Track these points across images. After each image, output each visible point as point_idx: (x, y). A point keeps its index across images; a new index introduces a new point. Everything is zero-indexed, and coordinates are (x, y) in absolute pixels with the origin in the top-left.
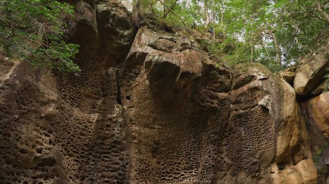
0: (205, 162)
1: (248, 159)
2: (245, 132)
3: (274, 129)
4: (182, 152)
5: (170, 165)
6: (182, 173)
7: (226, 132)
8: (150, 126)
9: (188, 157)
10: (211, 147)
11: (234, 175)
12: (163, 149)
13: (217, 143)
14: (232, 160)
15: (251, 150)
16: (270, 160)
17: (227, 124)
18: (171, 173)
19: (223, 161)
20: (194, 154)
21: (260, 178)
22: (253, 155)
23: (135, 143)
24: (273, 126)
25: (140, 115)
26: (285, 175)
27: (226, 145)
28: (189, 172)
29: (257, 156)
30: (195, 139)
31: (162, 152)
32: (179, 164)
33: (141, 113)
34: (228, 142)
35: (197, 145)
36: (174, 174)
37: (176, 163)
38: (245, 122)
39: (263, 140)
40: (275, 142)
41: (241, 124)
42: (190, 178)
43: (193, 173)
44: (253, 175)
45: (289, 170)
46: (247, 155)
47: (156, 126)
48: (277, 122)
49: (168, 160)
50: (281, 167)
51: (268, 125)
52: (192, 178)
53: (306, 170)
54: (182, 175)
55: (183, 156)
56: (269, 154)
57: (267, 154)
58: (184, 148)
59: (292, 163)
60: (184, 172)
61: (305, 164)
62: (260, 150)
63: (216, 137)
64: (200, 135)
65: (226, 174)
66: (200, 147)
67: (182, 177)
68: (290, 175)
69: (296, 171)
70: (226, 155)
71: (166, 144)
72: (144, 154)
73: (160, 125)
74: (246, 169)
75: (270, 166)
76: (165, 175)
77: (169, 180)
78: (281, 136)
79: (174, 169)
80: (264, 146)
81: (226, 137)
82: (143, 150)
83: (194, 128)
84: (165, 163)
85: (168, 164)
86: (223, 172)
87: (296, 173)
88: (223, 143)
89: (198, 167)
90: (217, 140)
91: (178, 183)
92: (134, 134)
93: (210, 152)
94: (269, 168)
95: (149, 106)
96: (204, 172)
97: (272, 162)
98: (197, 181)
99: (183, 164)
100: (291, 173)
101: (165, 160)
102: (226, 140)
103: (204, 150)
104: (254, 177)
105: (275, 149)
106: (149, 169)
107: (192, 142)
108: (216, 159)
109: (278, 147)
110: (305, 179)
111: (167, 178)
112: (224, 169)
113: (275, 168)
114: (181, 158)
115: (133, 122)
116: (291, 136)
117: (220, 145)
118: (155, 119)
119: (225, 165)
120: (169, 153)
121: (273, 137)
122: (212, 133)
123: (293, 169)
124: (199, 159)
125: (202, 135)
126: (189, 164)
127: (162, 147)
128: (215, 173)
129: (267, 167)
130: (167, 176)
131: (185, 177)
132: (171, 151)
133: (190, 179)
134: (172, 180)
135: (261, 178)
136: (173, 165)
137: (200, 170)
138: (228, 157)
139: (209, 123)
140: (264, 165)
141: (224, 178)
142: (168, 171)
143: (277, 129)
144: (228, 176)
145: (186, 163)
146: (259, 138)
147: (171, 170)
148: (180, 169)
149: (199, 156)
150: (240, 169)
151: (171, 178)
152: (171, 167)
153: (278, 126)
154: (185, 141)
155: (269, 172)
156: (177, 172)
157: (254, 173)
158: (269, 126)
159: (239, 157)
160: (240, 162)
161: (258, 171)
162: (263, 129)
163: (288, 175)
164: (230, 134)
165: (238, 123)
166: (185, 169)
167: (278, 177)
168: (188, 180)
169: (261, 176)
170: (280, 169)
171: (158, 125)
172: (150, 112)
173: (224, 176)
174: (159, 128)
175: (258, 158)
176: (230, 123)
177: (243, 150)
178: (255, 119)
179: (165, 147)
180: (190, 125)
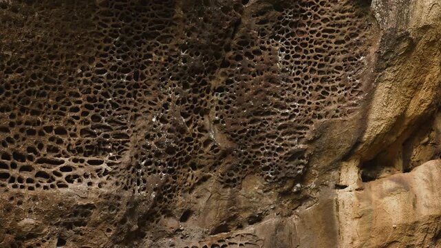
0: (147, 137)
1: (280, 140)
2: (287, 57)
3: (373, 60)
4: (77, 95)
5: (31, 132)
6: (67, 162)
7: (228, 49)
9: (92, 113)
10: (171, 91)
11: (228, 182)
12: (11, 77)
13: (195, 79)
14: (233, 137)
15: (293, 116)
16: (343, 151)
17: (237, 24)
18: (31, 158)
19: (202, 140)
20: (114, 106)
21: (301, 199)
22: (295, 130)
24: (372, 50)
26: (374, 197)
27: (220, 89)
28: (91, 162)
29: (308, 135)
30: (124, 58)
31: (8, 87)
32: (61, 131)
34: (228, 82)
35: (128, 78)
36: (39, 162)
37: (49, 129)
38: (293, 25)
39: (334, 89)
40: (369, 99)
41: (279, 31)
42: (90, 179)
43: (104, 166)
44: (286, 188)
45: (386, 182)
46: (280, 128)
48: (386, 39)
49: (25, 117)
50: (369, 173)
51: (358, 43)
52: (97, 181)
53: (432, 189)
54: (68, 169)
55: (76, 110)
56: (342, 134)
57: (336, 133)
58: (85, 82)
59: (400, 164)
60: (75, 161)
61: (435, 173)
62: (320, 117)
63: (195, 60)
64: (144, 47)
65: (205, 179)
66: (137, 86)
67: (65, 174)
68: (386, 199)
69: (405, 187)
70: (216, 122)
71: (24, 61)
74: (267, 168)
75: (338, 168)
76: (8, 162)
77: (20, 180)
78: (388, 84)
79: (41, 147)
80: (334, 106)
81: (225, 64)
83: (128, 20)
84: (12, 125)
85: (22, 130)
86: (197, 172)
87: (404, 195)
88: (214, 83)
89: (120, 150)
90: (194, 71)
91: (51, 191)
93: (166, 106)
94: (334, 173)
96: (139, 167)
97: (346, 158)
98: (114, 190)
99: (73, 135)
100: (391, 192)
101: (12, 116)
102: (224, 74)
103: (148, 98)
104: (284, 194)
105: (364, 120)
107: (114, 68)
108: (183, 131)
109: (373, 116)
110: (424, 212)
111: (14, 172)
112: (204, 161)
113: (350, 175)
114: (69, 115)
116: (416, 87)
117: (201, 87)
119: (207, 150)
120: (29, 93)
121: (365, 84)
122: (183, 48)
123: (399, 181)
124: (130, 123)
125: (149, 49)
126: (94, 135)
127: (9, 72)
128: (171, 171)
129: (327, 170)
130: (14, 166)
131: (76, 176)
132: (37, 88)
133: (90, 184)
134: (29, 181)
135: (307, 198)
136: (41, 134)
137: (126, 158)
138: (221, 129)
139: (179, 13)
140: (322, 163)
141: (199, 188)
142: (22, 150)
143: (383, 62)
144: (210, 185)
145: (83, 132)
146: (323, 80)
147: (30, 149)
148: (62, 148)
149: (131, 114)
150: (252, 166)
151: (26, 175)
152: (31, 141)
153: (389, 52)
154: (91, 60)
155: (332, 184)
156: (50, 156)
157: (290, 183)
158: (361, 48)
159: (253, 133)
160: (255, 146)
161: (302, 179)
162: (341, 56)
163: (382, 196)
164: (239, 58)
165: (269, 25)
166: (80, 150)
167: (354, 199)
168: (83, 186)
169: (308, 192)
170: (365, 178)
173: (199, 183)
175: (309, 142)
176: (245, 21)
177: (268, 113)
178: (325, 20)
179: (20, 71)
180: (114, 11)
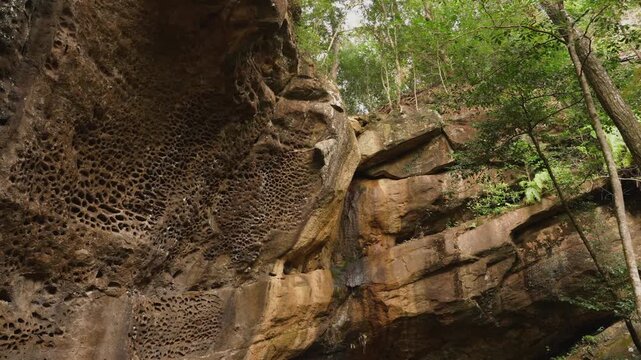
0: (177, 210)
1: (249, 236)
2: (267, 185)
3: (312, 201)
4: (140, 166)
5: (102, 182)
6: (122, 213)
7: (236, 168)
8: (102, 59)
9: (147, 182)
10: (200, 184)
11: (209, 256)
12: (104, 135)
13: (213, 180)
14: (222, 226)
15: (260, 222)
16: (281, 252)
17: (247, 154)
18: (96, 202)
19: (203, 223)
20: (162, 182)
21: (247, 277)
22: (260, 232)
23: (49, 79)
24: (314, 195)
25: (95, 17)
26: (290, 285)
27: (223, 193)
28: (138, 218)
29: (265, 237)
30: (179, 150)
31: (99, 141)
32: (122, 188)
33: (99, 14)
34: (230, 189)
35: (177, 166)
36: (102, 207)
37: (114, 184)
38: (275, 166)
39: (286, 212)
40: (303, 224)
41: (269, 166)
42: (135, 230)
43: (146, 223)
44: (242, 268)
45: (296, 277)
46: (252, 228)
47: (115, 72)
48: (324, 191)
49: (102, 169)
50: (289, 267)
51: (306, 189)
52: (140, 233)
53: (320, 288)
54: (120, 218)
55: (136, 176)
56: (283, 241)
57: (281, 239)
58: (149, 158)
59: (301, 268)
60: (127, 213)
61: (322, 277)
62: (275, 228)
63: (220, 169)
64: (193, 148)
65: (195, 250)
66: (180, 173)
67: (118, 222)
68: (297, 288)
69: (306, 282)
70: (215, 213)
71: (116, 127)
72: (58, 121)
73: (126, 74)
74: (236, 253)
75: (274, 262)
76: (82, 201)
77: (87, 217)
78: (315, 218)
79: (105, 195)
80: (283, 223)
81: (231, 177)
82: (59, 111)
83: (190, 126)
84: (92, 171)
85: (96, 178)
86: (192, 245)
87: (306, 287)
88: (221, 188)
89: (157, 214)
90: (217, 175)
91: (106, 231)
92: (57, 51)
93: (193, 193)
94: (271, 265)
95: (126, 11)
96: (165, 230)
97: (280, 257)
98: (149, 243)
99: (129, 194)
100: (299, 284)
101: (94, 165)
102: (229, 183)
103: (185, 184)
104: (239, 272)
105: (298, 236)
106: (53, 168)
107: (170, 155)
108: (197, 213)
109: (303, 235)
110: (315, 300)
111: (84, 210)
112: (200, 238)
113: (279, 268)
114: (131, 178)
115: (69, 20)
116: (325, 224)
117: (214, 187)
118: (121, 53)
119: (204, 230)
120: (111, 152)
121: (304, 214)
122: (217, 157)
123: (304, 278)
124: (168, 197)
125: (196, 150)
126: (143, 198)
127: (104, 131)
128: (180, 239)
129: (268, 262)
130: (84, 204)
131: (125, 225)
132: (117, 150)
133: (135, 234)
134: (93, 220)
135: (251, 278)
136: (108, 186)
137: (161, 221)
138: (216, 219)
139: (223, 134)
140: (266, 257)
141: (190, 256)
142: (93, 194)
143: (318, 204)
144: (197, 256)
145: (137, 193)
146: (281, 205)
147: (98, 195)
148: (120, 201)
149: (170, 191)
150: (227, 249)
151: (91, 215)
152: (101, 189)
153: (323, 199)
154: (158, 144)
155: (268, 272)
156: (110, 205)
157: (246, 265)
158: (307, 193)
159: (234, 226)
160: (233, 236)
161: (252, 264)
162: (296, 194)
163: (295, 286)
164: (240, 176)
165: (263, 162)
166: (130, 207)
167: (280, 284)
168: (130, 234)
169: (252, 274)
170: (285, 272)
171: (120, 72)
172: (120, 27)
173: (191, 253)
174: (119, 81)
175: (264, 242)
176: (251, 154)
177: (247, 216)
178: (292, 169)
179: (111, 133)
180: (185, 116)
